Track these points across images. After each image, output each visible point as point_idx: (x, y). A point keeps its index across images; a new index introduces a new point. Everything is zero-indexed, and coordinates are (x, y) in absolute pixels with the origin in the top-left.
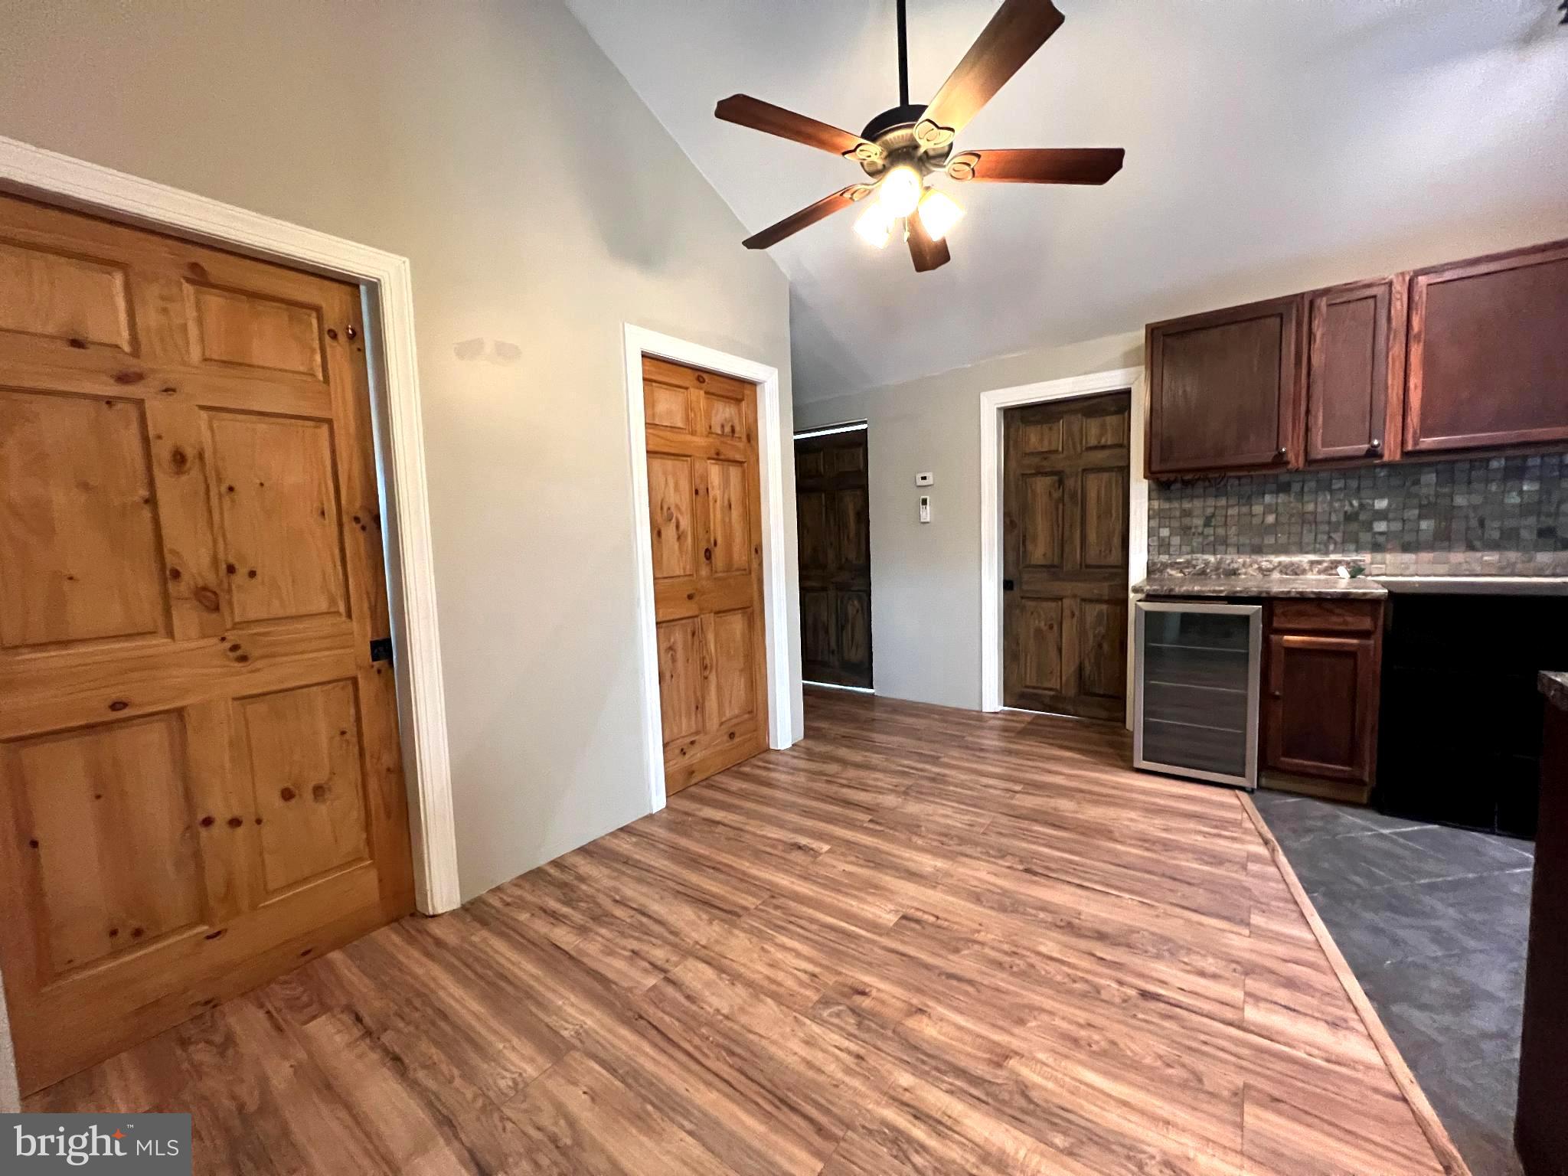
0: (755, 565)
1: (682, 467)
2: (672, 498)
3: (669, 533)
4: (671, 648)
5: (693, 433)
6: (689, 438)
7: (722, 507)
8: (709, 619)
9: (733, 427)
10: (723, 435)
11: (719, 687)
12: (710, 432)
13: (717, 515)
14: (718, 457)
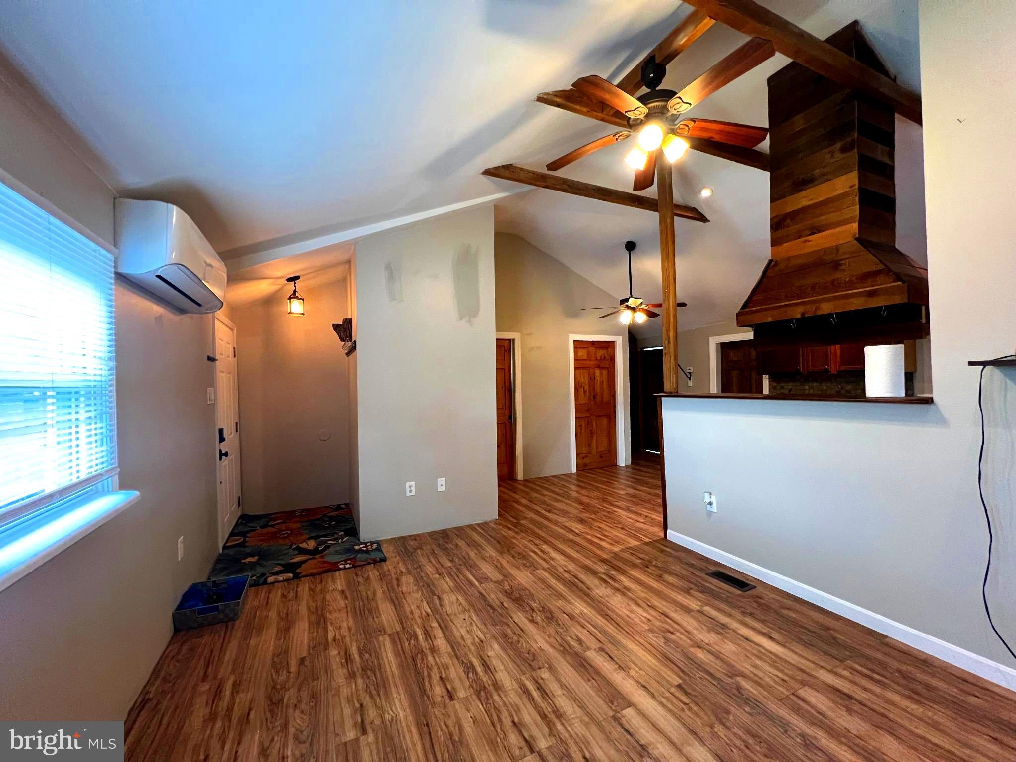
0: (612, 402)
1: (586, 371)
2: (582, 380)
3: (581, 391)
4: (580, 426)
5: (590, 360)
6: (588, 362)
7: (600, 383)
8: (594, 418)
9: (605, 357)
10: (601, 360)
11: (597, 440)
12: (596, 359)
13: (598, 384)
14: (599, 367)
